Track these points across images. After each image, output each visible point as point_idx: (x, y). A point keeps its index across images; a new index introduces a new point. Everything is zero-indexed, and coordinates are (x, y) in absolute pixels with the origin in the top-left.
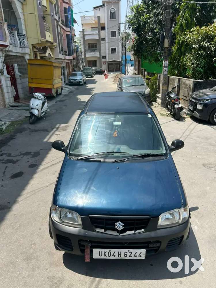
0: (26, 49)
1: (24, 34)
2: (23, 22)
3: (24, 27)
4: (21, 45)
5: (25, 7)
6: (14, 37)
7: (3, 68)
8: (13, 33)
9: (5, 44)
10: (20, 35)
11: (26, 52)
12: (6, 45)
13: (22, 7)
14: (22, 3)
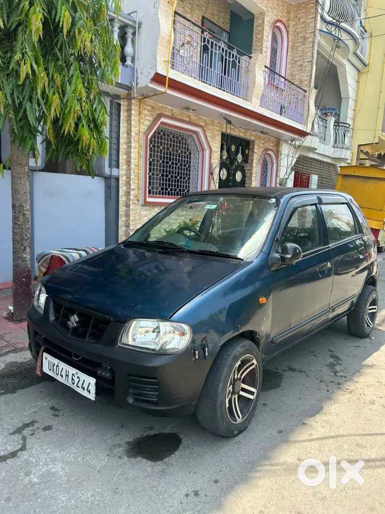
0: (344, 150)
1: (349, 123)
2: (351, 103)
3: (350, 113)
4: (336, 142)
5: (363, 77)
6: (326, 127)
7: (286, 177)
8: (326, 121)
9: (302, 129)
10: (340, 124)
11: (343, 157)
12: (303, 131)
13: (356, 76)
14: (359, 71)
